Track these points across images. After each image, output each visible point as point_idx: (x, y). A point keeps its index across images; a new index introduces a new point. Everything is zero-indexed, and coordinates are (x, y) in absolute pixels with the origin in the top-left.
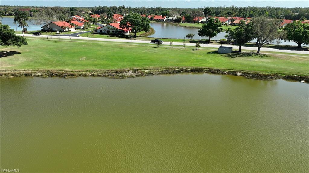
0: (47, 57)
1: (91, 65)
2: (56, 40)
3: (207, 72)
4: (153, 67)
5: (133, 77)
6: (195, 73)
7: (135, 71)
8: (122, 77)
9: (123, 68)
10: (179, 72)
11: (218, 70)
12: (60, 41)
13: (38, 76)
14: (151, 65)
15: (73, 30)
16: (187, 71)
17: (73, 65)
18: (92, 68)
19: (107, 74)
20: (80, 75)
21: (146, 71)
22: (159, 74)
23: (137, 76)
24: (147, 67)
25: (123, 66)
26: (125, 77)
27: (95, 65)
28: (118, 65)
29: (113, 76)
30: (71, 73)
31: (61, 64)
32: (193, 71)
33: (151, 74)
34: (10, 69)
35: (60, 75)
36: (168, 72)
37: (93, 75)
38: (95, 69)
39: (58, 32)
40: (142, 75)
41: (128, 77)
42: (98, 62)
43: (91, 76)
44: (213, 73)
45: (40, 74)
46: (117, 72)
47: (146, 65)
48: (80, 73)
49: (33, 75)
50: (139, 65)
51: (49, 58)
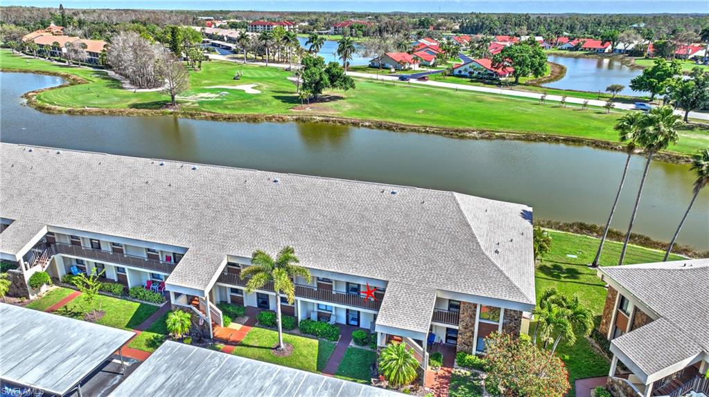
0: (376, 106)
1: (428, 120)
2: (389, 83)
3: (588, 145)
4: (510, 130)
5: (476, 139)
6: (568, 144)
7: (482, 132)
8: (462, 137)
9: (467, 128)
10: (545, 140)
11: (608, 144)
12: (394, 85)
13: (366, 126)
14: (508, 127)
15: (415, 67)
16: (557, 140)
17: (405, 118)
18: (428, 124)
19: (444, 132)
20: (412, 130)
21: (497, 134)
22: (514, 139)
23: (482, 138)
24: (502, 129)
25: (469, 125)
26: (466, 137)
27: (433, 121)
28: (462, 123)
29: (452, 135)
30: (402, 126)
31: (392, 116)
32: (567, 141)
33: (503, 138)
34: (336, 116)
35: (389, 128)
36: (527, 138)
37: (427, 132)
38: (432, 125)
39: (393, 70)
40: (489, 138)
41: (470, 138)
42: (438, 117)
43: (424, 132)
44: (597, 146)
45: (367, 124)
46: (457, 131)
47: (501, 127)
48: (412, 128)
49: (361, 124)
50: (493, 125)
51: (379, 107)
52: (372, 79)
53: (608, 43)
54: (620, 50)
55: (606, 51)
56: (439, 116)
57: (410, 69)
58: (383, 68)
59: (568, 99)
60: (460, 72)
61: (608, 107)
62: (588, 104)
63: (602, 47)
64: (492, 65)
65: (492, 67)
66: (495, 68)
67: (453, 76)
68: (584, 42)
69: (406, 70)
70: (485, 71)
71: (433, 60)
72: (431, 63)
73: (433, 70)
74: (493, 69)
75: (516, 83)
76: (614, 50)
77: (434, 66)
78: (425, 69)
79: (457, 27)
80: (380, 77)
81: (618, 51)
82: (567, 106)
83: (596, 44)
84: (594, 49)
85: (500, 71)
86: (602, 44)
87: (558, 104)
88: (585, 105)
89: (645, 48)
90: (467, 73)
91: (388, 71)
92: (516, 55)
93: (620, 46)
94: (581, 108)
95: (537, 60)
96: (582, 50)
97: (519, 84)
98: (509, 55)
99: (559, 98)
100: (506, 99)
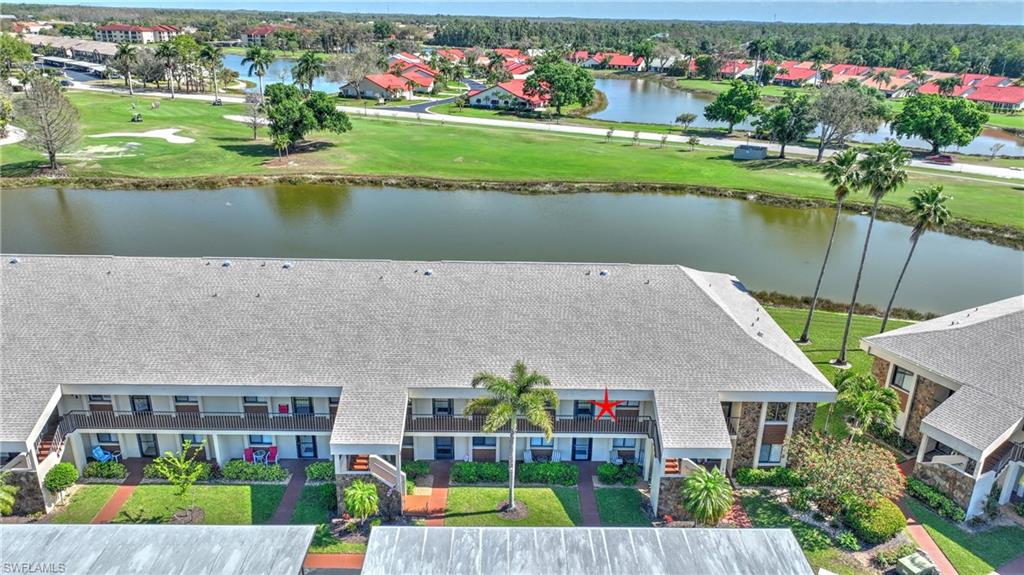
0: (391, 154)
1: (477, 171)
2: (387, 120)
3: (692, 193)
4: (590, 179)
5: (554, 193)
6: (668, 193)
7: (557, 184)
8: (534, 193)
9: (535, 179)
10: (639, 189)
11: (715, 190)
12: (396, 123)
13: (392, 185)
14: (587, 176)
15: (408, 95)
16: (654, 189)
17: (443, 169)
18: (480, 176)
19: (507, 187)
20: (462, 187)
21: (576, 185)
22: (601, 191)
23: (560, 192)
24: (580, 179)
25: (535, 175)
26: (540, 192)
27: (485, 172)
28: (523, 173)
29: (519, 190)
30: (447, 182)
31: (423, 167)
32: (666, 189)
33: (587, 190)
34: (340, 172)
35: (428, 185)
36: (617, 188)
37: (484, 188)
38: (487, 178)
39: (382, 101)
40: (570, 191)
41: (544, 193)
42: (487, 166)
43: (480, 188)
44: (703, 193)
45: (394, 181)
46: (525, 184)
47: (578, 175)
48: (462, 183)
49: (383, 182)
50: (565, 175)
51: (397, 156)
52: (359, 114)
53: (641, 59)
54: (656, 68)
55: (639, 69)
56: (488, 164)
57: (404, 97)
58: (362, 98)
59: (642, 135)
60: (479, 101)
61: (691, 143)
62: (668, 140)
63: (634, 64)
64: (525, 91)
65: (524, 94)
66: (529, 95)
67: (470, 107)
68: (611, 57)
69: (399, 100)
70: (516, 99)
71: (432, 85)
72: (430, 90)
73: (434, 100)
74: (526, 97)
75: (558, 116)
76: (648, 68)
77: (433, 93)
78: (423, 98)
79: (431, 36)
80: (371, 112)
81: (653, 69)
82: (641, 144)
83: (627, 59)
84: (625, 67)
85: (536, 99)
86: (635, 60)
87: (629, 142)
88: (664, 142)
89: (685, 65)
90: (489, 103)
91: (374, 102)
92: (557, 77)
93: (656, 63)
94: (658, 145)
95: (584, 84)
96: (610, 68)
97: (563, 116)
98: (547, 77)
99: (631, 134)
100: (561, 137)
